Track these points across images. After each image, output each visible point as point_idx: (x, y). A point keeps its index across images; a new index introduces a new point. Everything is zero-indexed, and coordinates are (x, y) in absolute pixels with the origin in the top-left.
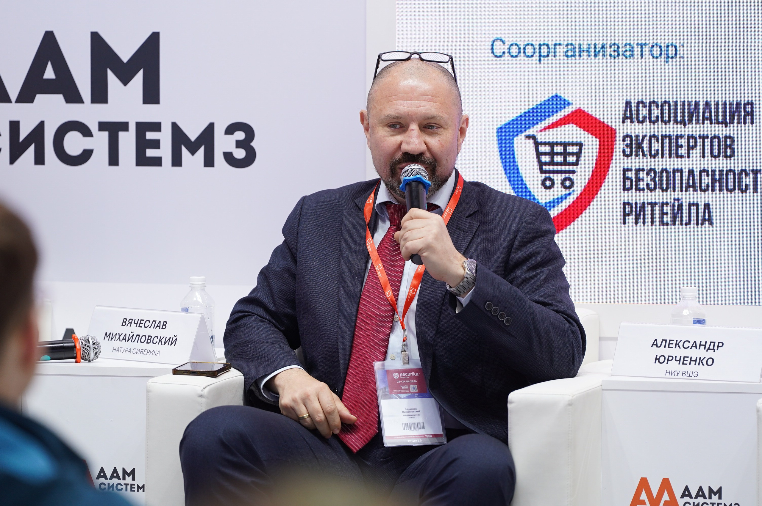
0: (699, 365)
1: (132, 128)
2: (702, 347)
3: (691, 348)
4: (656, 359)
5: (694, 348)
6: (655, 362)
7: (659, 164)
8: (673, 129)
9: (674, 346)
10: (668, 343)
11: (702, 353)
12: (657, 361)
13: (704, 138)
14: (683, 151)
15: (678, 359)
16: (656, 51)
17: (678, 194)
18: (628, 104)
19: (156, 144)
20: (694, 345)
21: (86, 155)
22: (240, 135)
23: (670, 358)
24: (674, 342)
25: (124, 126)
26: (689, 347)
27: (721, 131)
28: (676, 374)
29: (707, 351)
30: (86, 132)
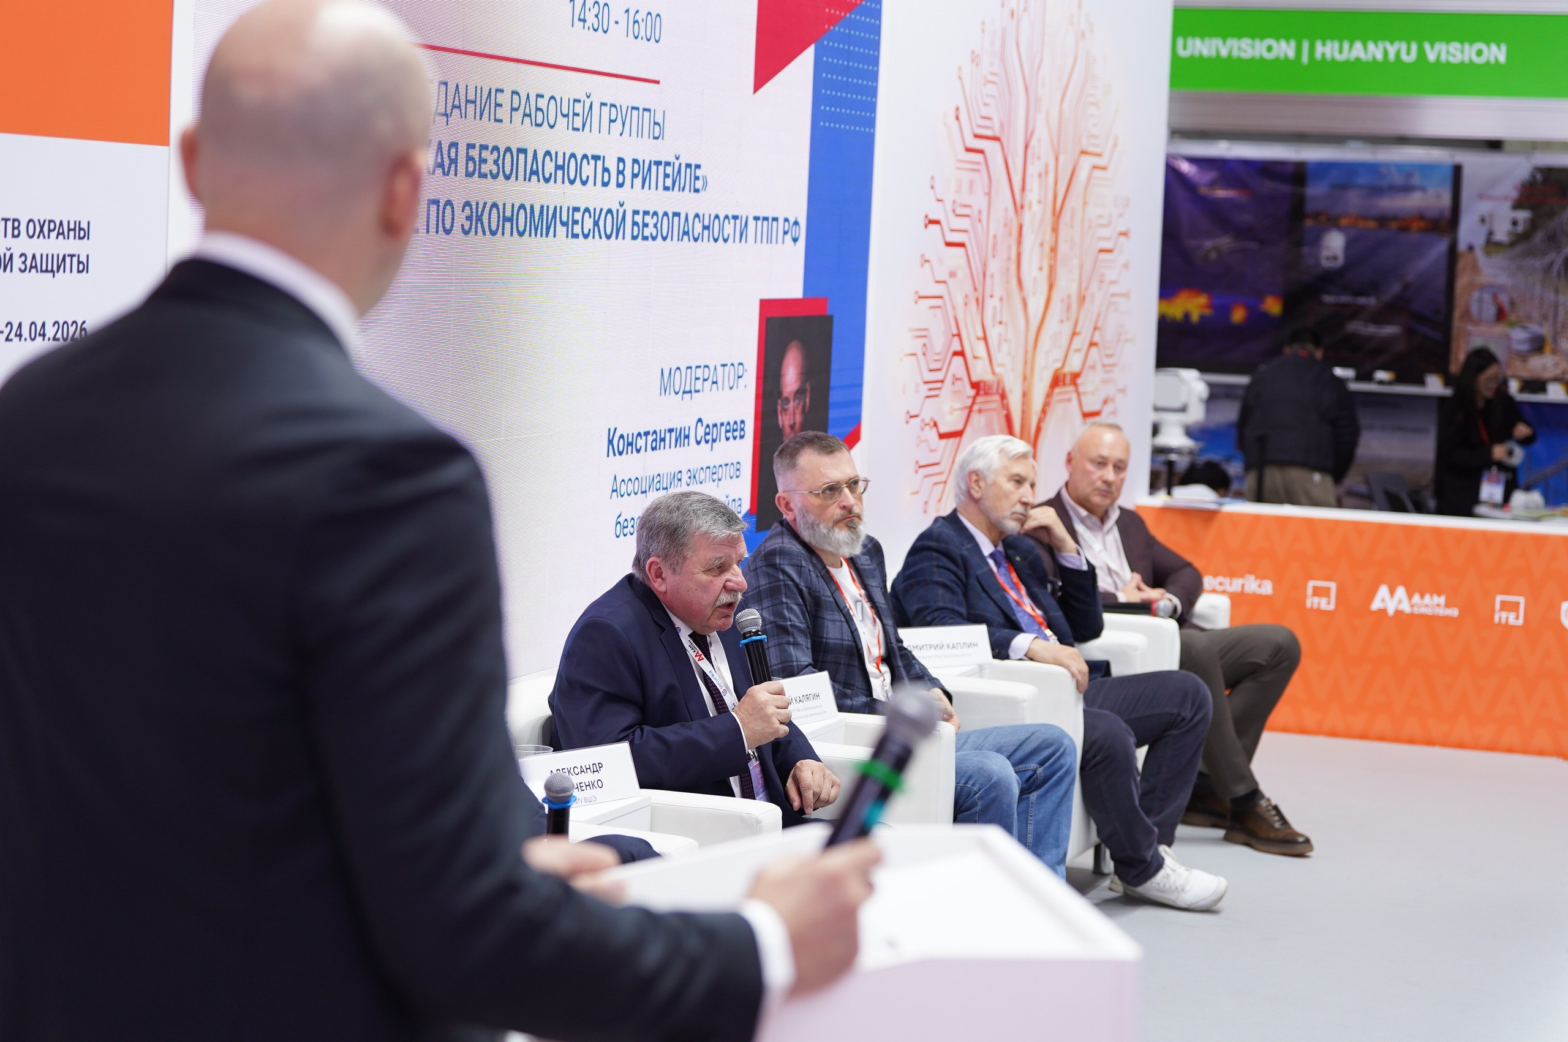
0: (593, 788)
2: (589, 771)
5: (583, 773)
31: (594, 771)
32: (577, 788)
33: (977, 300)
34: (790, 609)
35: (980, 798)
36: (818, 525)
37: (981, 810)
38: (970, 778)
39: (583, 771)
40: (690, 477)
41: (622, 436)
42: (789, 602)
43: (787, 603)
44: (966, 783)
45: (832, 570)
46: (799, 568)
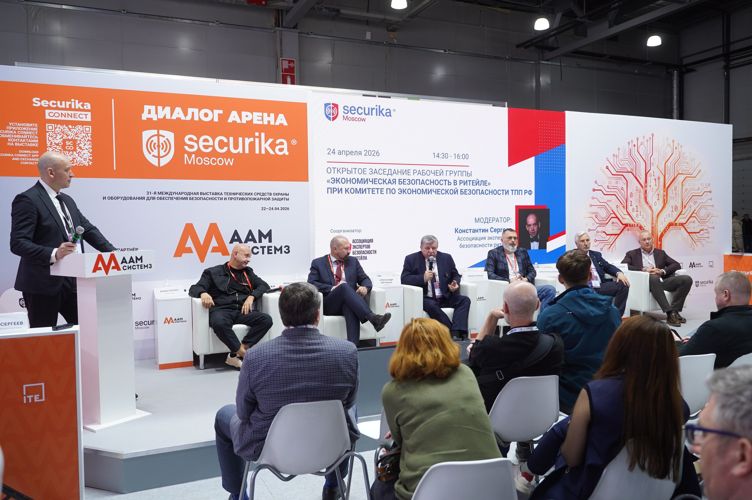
1: (267, 247)
7: (358, 250)
8: (361, 244)
11: (389, 281)
13: (365, 245)
14: (362, 248)
16: (358, 231)
17: (361, 255)
18: (353, 240)
19: (271, 250)
20: (388, 280)
21: (258, 252)
22: (287, 248)
25: (265, 247)
27: (368, 244)
30: (258, 248)
33: (624, 207)
40: (489, 238)
41: (460, 230)
45: (507, 255)
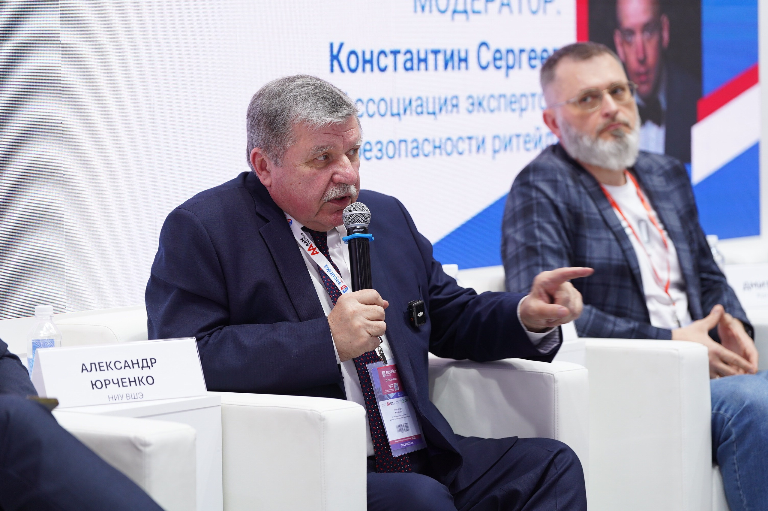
0: (140, 384)
2: (136, 366)
3: (125, 368)
4: (93, 385)
5: (127, 368)
6: (93, 388)
9: (105, 368)
10: (98, 366)
12: (94, 386)
15: (116, 381)
20: (126, 365)
23: (106, 383)
24: (104, 364)
26: (121, 368)
28: (120, 398)
29: (142, 369)
31: (143, 367)
32: (118, 383)
34: (542, 229)
35: (734, 425)
36: (581, 137)
37: (736, 440)
38: (722, 403)
39: (129, 366)
40: (473, 104)
41: (353, 52)
42: (541, 220)
43: (538, 222)
44: (719, 409)
45: (609, 189)
46: (554, 184)
